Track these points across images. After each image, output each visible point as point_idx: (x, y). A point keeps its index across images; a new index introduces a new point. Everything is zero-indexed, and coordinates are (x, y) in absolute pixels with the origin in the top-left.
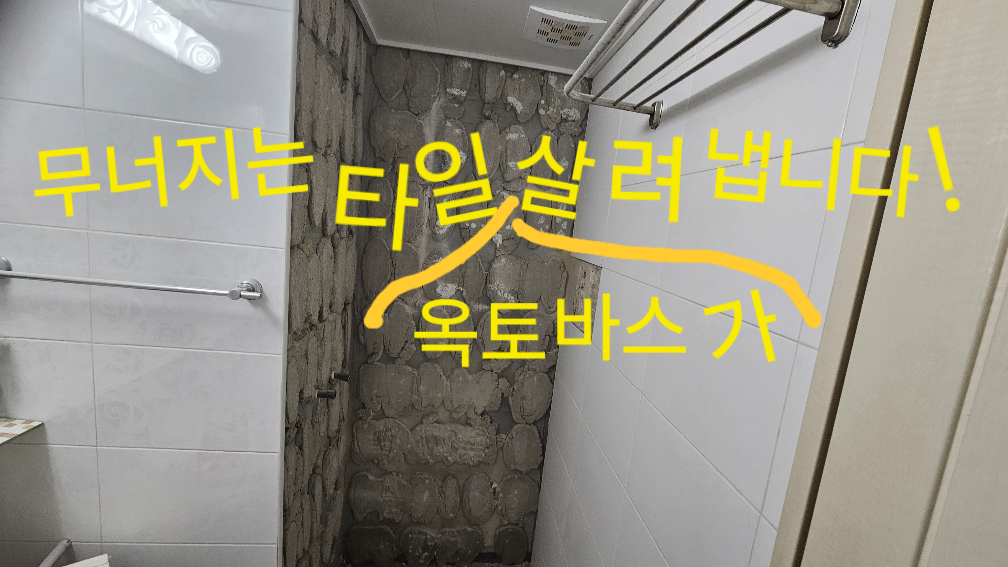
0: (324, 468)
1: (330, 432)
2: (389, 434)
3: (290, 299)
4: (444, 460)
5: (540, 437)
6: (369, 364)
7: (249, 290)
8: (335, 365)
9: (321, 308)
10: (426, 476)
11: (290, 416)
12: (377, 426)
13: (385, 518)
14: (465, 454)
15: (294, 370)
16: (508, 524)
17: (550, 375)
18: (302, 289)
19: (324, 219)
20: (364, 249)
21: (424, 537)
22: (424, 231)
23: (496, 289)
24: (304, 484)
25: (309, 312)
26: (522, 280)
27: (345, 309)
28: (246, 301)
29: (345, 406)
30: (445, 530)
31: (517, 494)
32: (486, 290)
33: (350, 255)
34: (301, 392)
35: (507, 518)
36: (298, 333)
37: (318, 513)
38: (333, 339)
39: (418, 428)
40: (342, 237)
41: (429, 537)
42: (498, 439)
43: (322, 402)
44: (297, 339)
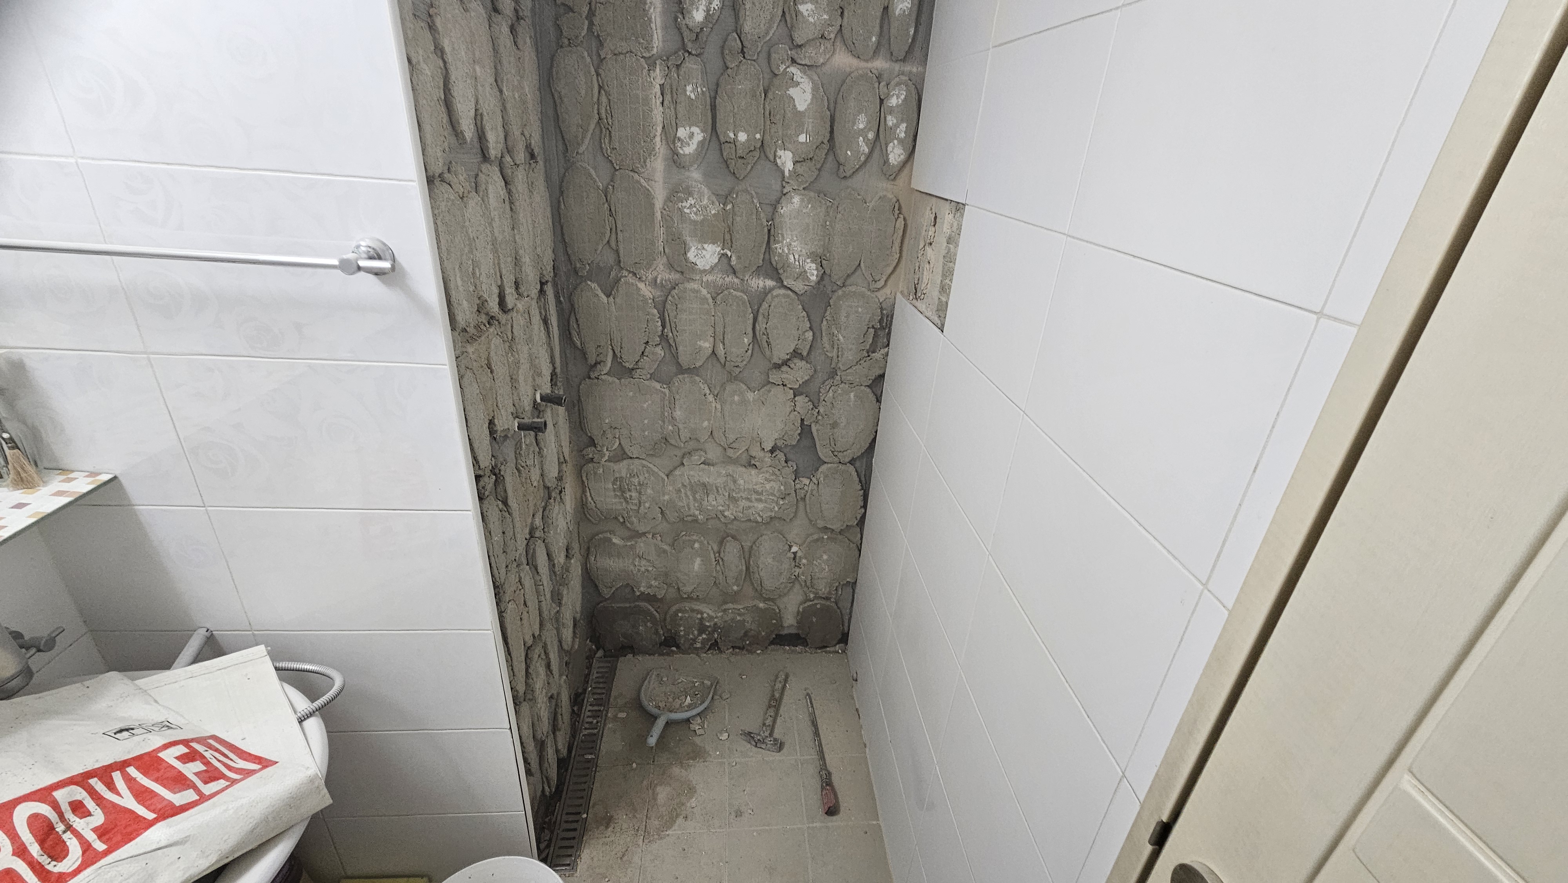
0: (546, 530)
1: (546, 481)
2: (635, 481)
3: (443, 272)
4: (720, 516)
5: (860, 481)
6: (593, 379)
7: (371, 258)
8: (539, 381)
9: (501, 289)
10: (694, 537)
11: (480, 458)
12: (616, 470)
13: (642, 593)
14: (750, 507)
15: (473, 390)
16: (815, 598)
17: (874, 389)
18: (462, 255)
19: (479, 127)
20: (561, 187)
21: (699, 616)
22: (657, 150)
23: (787, 252)
24: (519, 552)
25: (482, 296)
26: (829, 235)
27: (542, 292)
28: (371, 277)
29: (565, 443)
30: (725, 607)
31: (827, 560)
32: (770, 255)
33: (537, 198)
34: (491, 423)
35: (813, 590)
36: (468, 329)
37: (547, 590)
38: (529, 341)
39: (677, 472)
40: (518, 163)
41: (705, 615)
42: (798, 486)
43: (528, 438)
44: (470, 341)
